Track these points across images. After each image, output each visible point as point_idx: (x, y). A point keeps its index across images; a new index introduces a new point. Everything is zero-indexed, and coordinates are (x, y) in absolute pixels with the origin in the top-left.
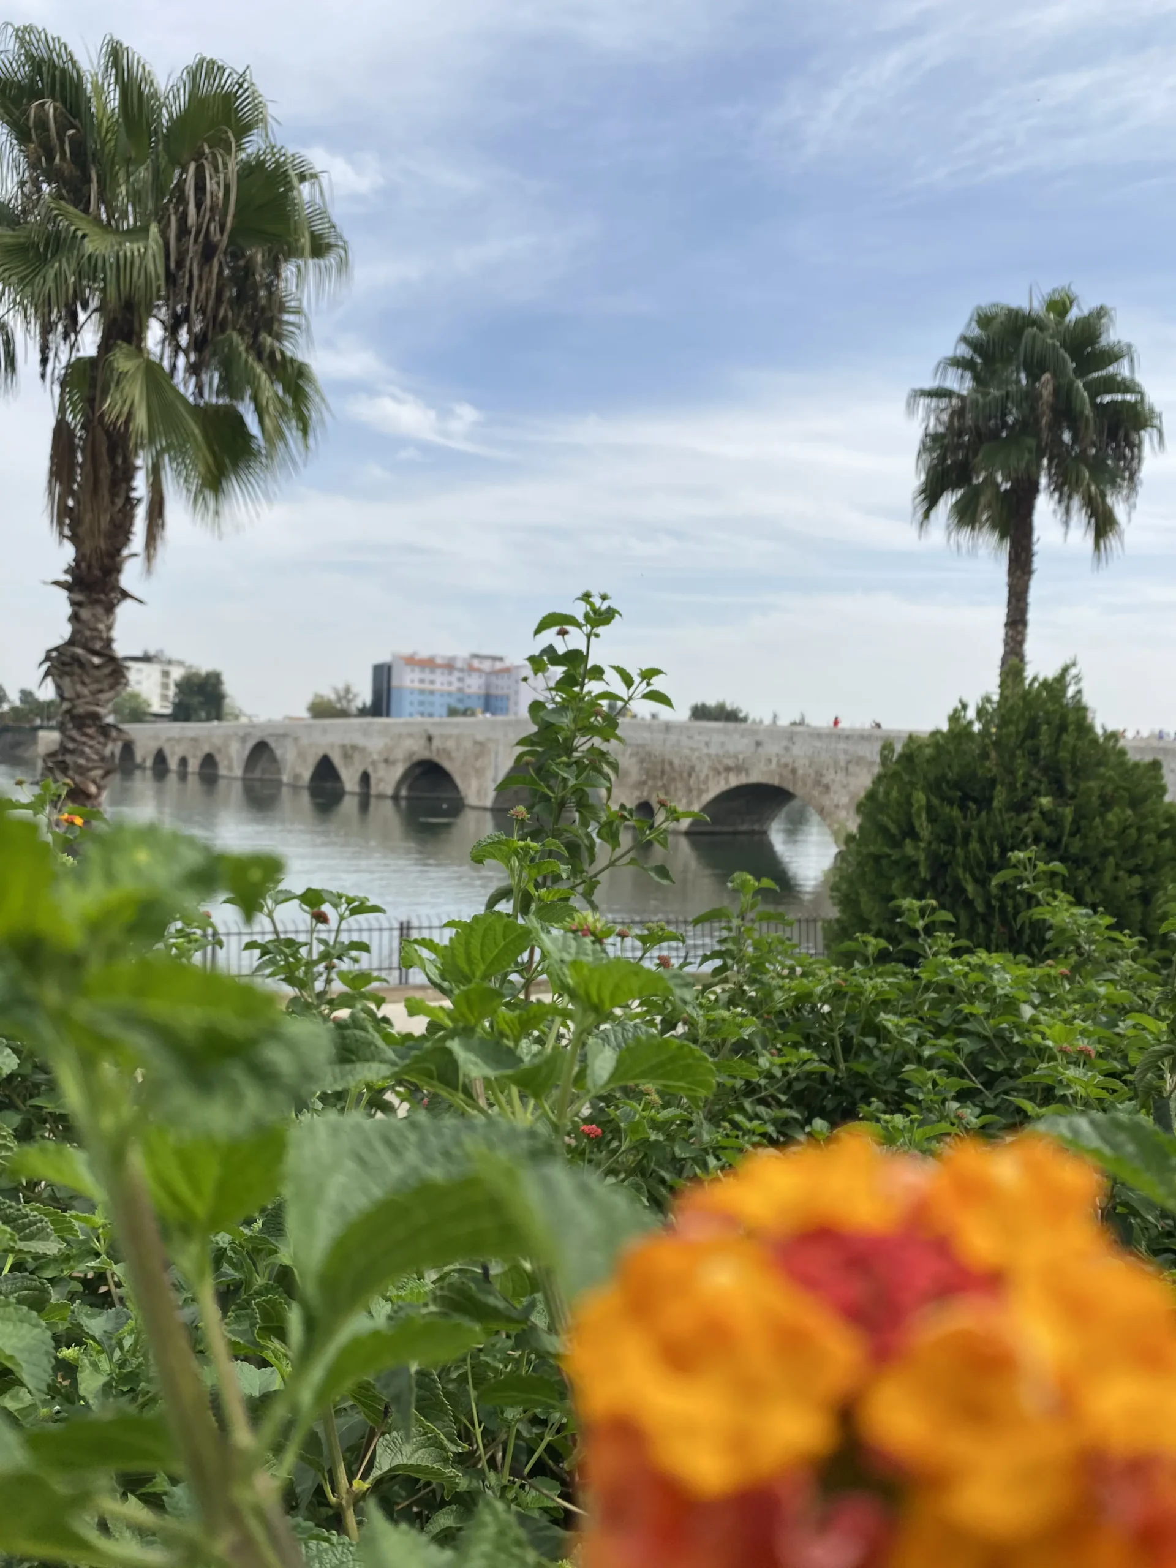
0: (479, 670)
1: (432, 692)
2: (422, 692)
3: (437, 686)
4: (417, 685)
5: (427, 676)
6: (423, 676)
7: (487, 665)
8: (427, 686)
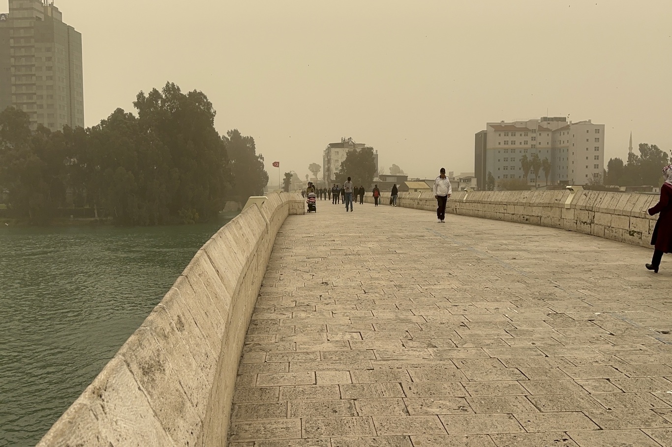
0: (547, 130)
1: (513, 150)
2: (506, 150)
3: (517, 145)
4: (502, 146)
5: (510, 138)
6: (507, 138)
7: (554, 126)
8: (510, 146)
